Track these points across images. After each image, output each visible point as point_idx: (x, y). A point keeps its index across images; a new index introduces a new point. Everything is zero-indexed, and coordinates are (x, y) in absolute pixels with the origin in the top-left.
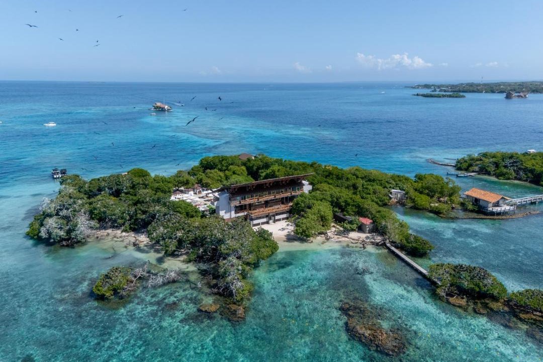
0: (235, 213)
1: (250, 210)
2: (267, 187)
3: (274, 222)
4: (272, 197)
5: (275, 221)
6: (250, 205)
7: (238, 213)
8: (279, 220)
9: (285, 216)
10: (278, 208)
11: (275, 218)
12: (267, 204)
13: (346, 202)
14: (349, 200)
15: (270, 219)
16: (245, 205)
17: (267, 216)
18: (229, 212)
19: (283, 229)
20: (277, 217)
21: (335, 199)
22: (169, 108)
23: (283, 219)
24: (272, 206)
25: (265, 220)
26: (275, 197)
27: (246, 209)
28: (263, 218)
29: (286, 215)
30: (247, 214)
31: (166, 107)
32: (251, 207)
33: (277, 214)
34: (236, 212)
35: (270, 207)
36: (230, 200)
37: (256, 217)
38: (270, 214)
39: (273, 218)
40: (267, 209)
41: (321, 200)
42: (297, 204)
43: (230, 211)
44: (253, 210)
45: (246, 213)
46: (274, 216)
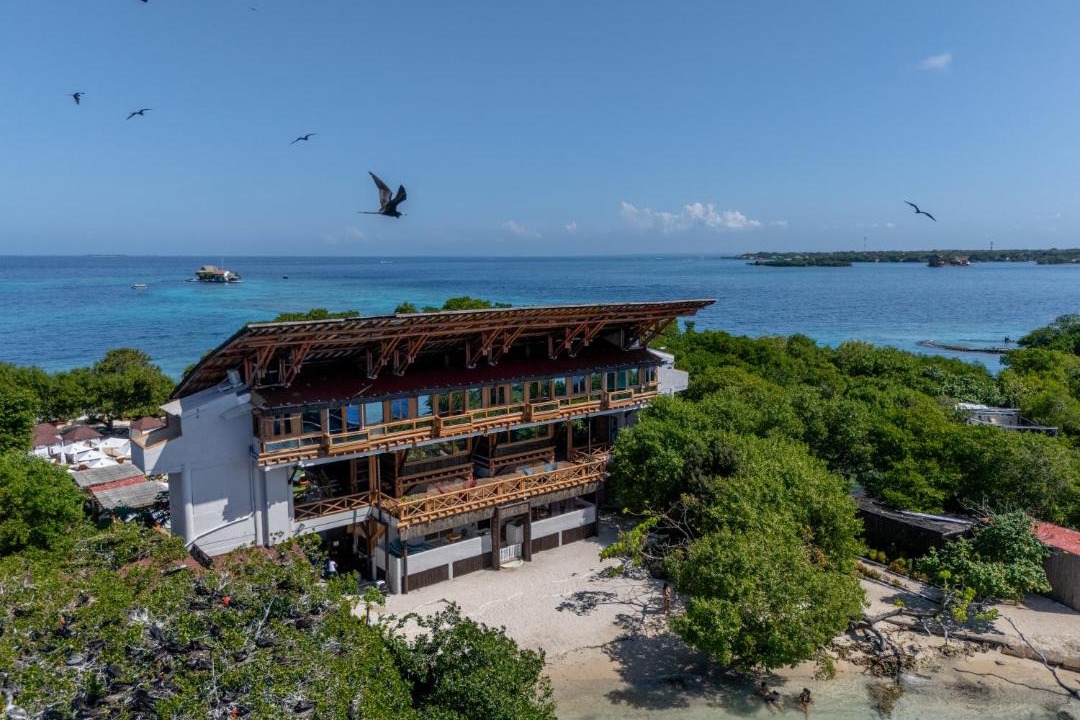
0: (297, 515)
1: (392, 493)
2: (483, 360)
3: (524, 556)
4: (512, 420)
5: (529, 549)
6: (390, 465)
7: (318, 511)
8: (549, 542)
9: (576, 518)
10: (543, 480)
11: (527, 533)
12: (481, 455)
13: (875, 436)
14: (895, 432)
15: (503, 539)
16: (364, 463)
17: (484, 525)
18: (253, 510)
19: (585, 602)
20: (540, 529)
21: (820, 426)
22: (233, 276)
23: (571, 536)
24: (510, 470)
25: (474, 547)
26: (527, 419)
27: (364, 486)
28: (465, 534)
29: (580, 512)
30: (371, 519)
31: (226, 274)
32: (393, 471)
33: (541, 512)
34: (302, 508)
35: (499, 472)
36: (256, 432)
37: (420, 531)
38: (504, 514)
39: (516, 533)
40: (483, 485)
41: (761, 432)
42: (641, 454)
43: (260, 502)
44: (407, 493)
45: (363, 512)
46: (523, 521)
